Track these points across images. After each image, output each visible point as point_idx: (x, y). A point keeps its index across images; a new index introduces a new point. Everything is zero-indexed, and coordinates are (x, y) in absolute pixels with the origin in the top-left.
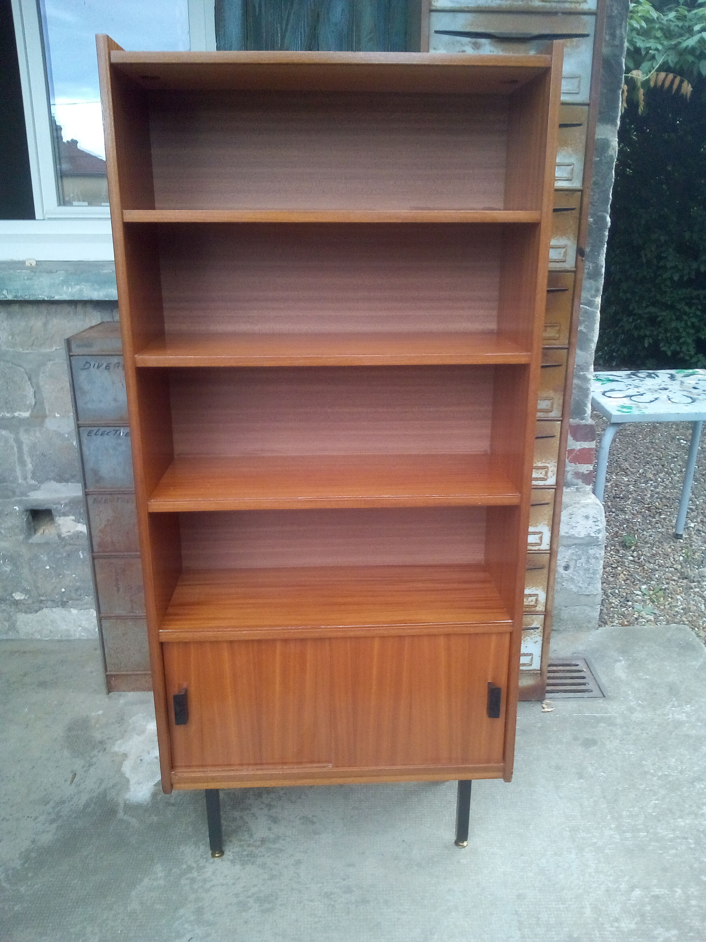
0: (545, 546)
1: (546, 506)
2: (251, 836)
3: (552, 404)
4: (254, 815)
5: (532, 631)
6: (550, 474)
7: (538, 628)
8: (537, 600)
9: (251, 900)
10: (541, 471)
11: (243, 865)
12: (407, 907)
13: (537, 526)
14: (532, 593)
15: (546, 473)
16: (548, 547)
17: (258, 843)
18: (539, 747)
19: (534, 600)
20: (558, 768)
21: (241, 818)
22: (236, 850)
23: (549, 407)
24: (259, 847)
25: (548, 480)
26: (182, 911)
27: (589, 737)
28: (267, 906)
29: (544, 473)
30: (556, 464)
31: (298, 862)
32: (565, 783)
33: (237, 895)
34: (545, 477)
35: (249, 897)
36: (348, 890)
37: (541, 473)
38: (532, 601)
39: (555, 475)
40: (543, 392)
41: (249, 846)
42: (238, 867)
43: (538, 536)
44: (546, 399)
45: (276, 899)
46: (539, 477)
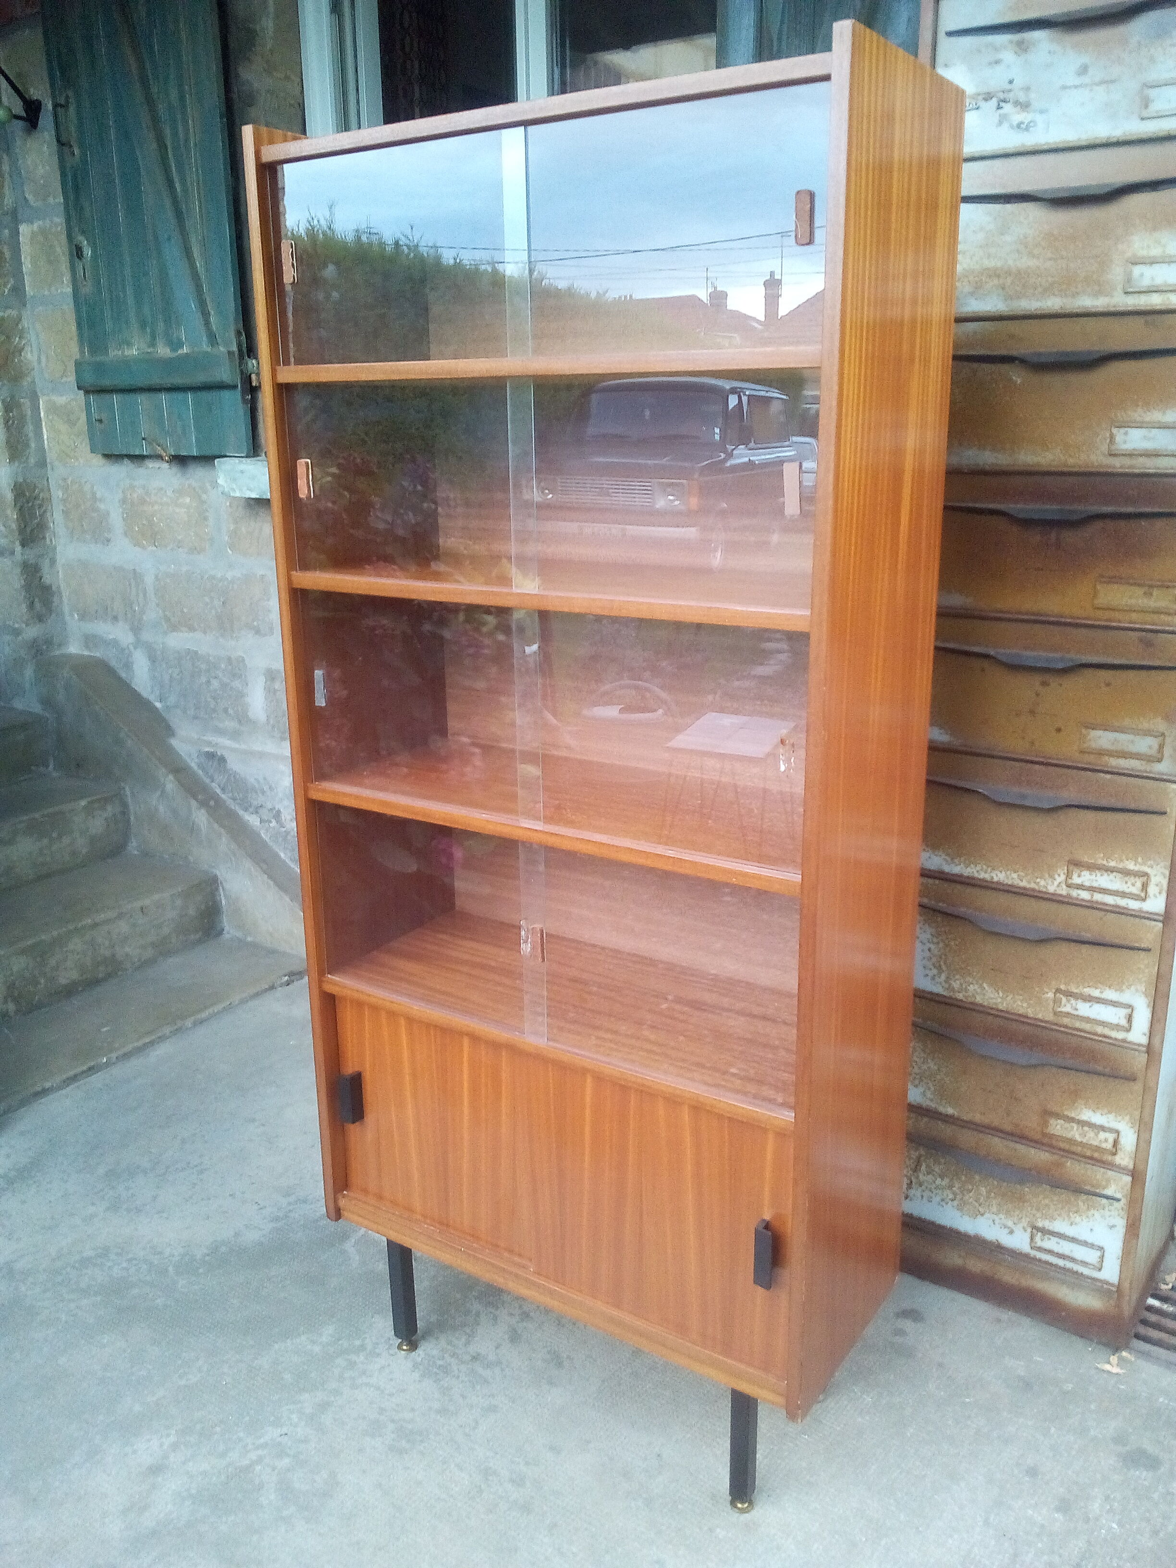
0: (1138, 1034)
1: (1142, 954)
2: (468, 1343)
3: (1161, 747)
4: (495, 1318)
5: (1104, 1201)
6: (1152, 889)
7: (1118, 1200)
8: (1116, 1143)
9: (391, 1427)
10: (1132, 879)
11: (423, 1376)
12: (574, 1550)
13: (1122, 991)
14: (1106, 1125)
15: (1145, 887)
16: (1144, 1040)
17: (467, 1358)
18: (1030, 1423)
19: (1111, 1140)
20: (1033, 1472)
21: (478, 1314)
22: (435, 1352)
23: (1154, 752)
24: (463, 1362)
25: (1148, 901)
26: (306, 1396)
27: (1150, 1449)
28: (404, 1443)
29: (1139, 884)
30: (1167, 873)
31: (493, 1409)
32: (1020, 1502)
33: (382, 1411)
34: (1143, 895)
35: (393, 1421)
36: (518, 1481)
37: (1133, 885)
38: (1106, 1140)
39: (1164, 895)
40: (1141, 719)
41: (454, 1355)
42: (416, 1375)
43: (1123, 1012)
44: (1148, 733)
45: (422, 1441)
46: (1127, 891)
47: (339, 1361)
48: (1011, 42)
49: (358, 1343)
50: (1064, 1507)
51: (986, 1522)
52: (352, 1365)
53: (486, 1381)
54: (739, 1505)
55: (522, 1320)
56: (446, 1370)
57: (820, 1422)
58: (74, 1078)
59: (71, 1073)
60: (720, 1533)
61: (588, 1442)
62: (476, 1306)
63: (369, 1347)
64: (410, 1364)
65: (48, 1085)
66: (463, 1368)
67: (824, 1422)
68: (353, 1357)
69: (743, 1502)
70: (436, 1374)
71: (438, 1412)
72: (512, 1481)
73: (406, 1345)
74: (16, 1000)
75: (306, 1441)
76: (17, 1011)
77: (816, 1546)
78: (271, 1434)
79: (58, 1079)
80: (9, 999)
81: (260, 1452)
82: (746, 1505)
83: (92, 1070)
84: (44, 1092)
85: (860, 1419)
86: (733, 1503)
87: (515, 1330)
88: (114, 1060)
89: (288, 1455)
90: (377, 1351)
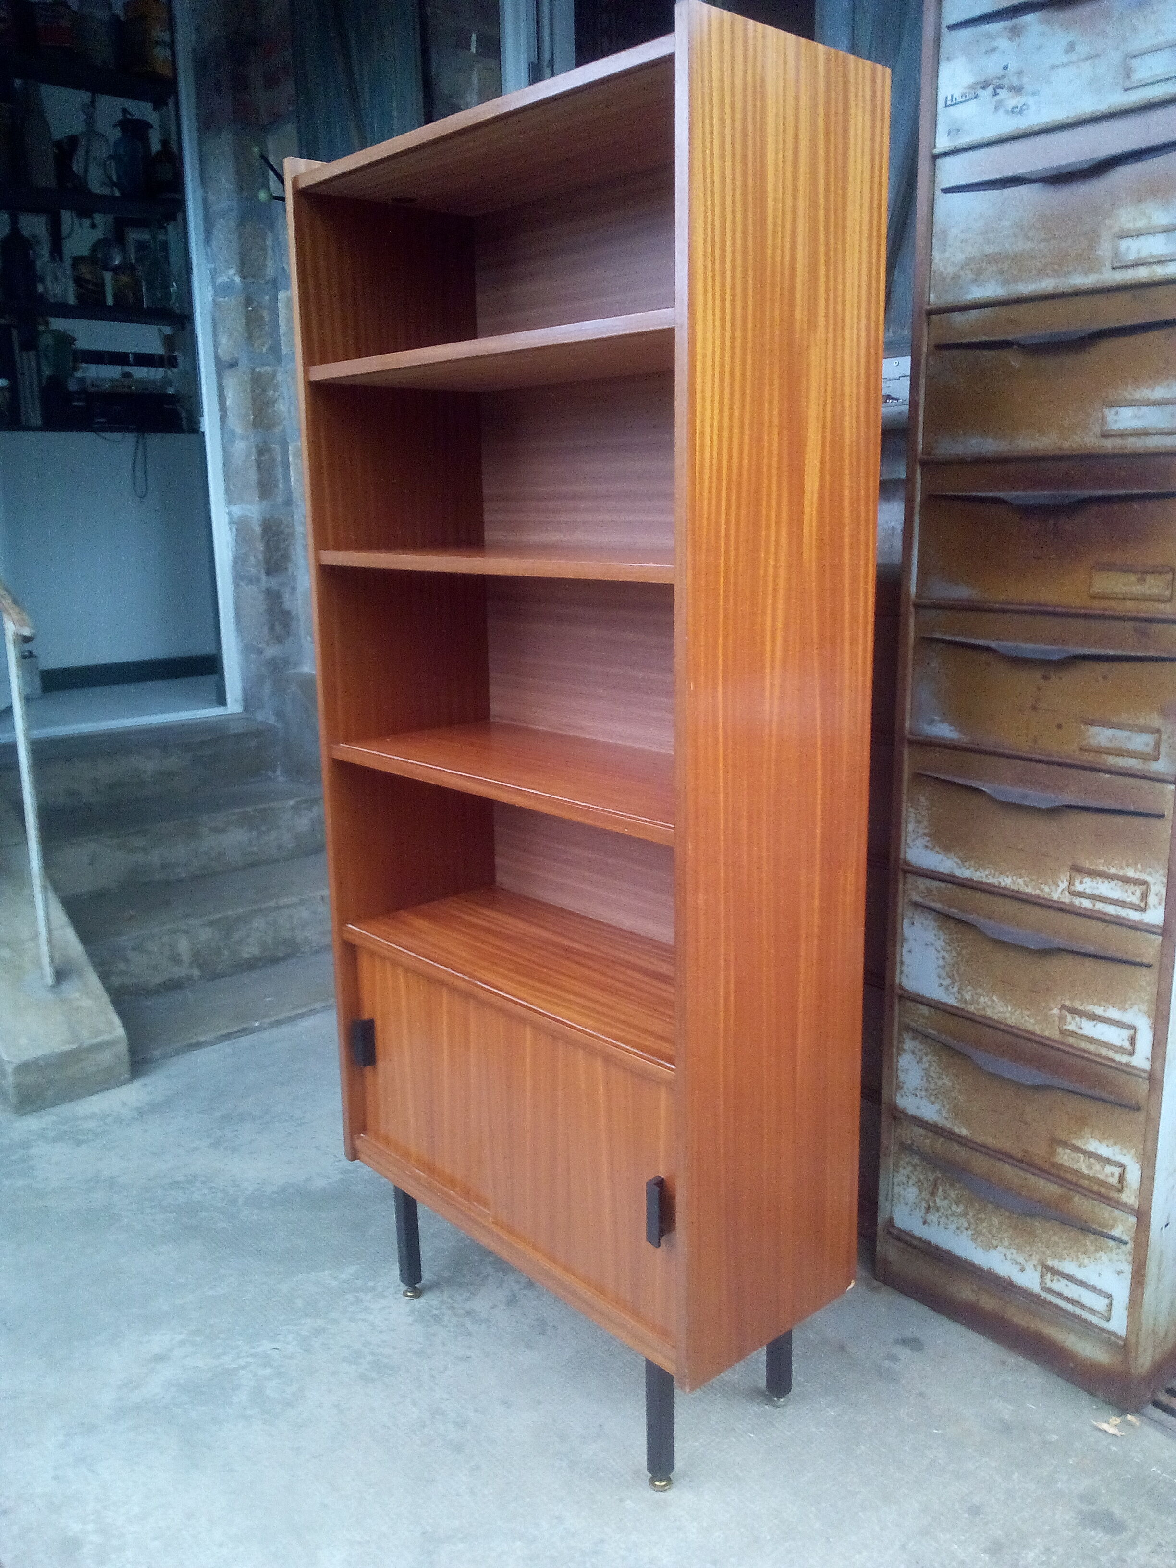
0: (1141, 1059)
1: (1145, 971)
2: (468, 1299)
3: (1157, 744)
4: (502, 1282)
5: (1111, 1243)
6: (1152, 899)
7: (1126, 1243)
8: (1122, 1178)
9: (370, 1358)
10: (1132, 888)
11: (416, 1320)
12: (486, 1492)
13: (1125, 1010)
14: (1112, 1158)
15: (1144, 896)
16: (1146, 1066)
17: (462, 1312)
19: (1117, 1176)
21: (487, 1277)
22: (434, 1303)
23: (1149, 750)
24: (456, 1315)
25: (1148, 911)
26: (308, 1321)
28: (374, 1375)
29: (1138, 894)
30: (1165, 880)
31: (466, 1359)
33: (368, 1343)
34: (1143, 905)
35: (372, 1354)
36: (461, 1425)
37: (1133, 894)
38: (1112, 1175)
39: (1163, 904)
40: (1138, 714)
41: (451, 1308)
42: (410, 1319)
43: (1126, 1033)
44: (1142, 730)
45: (391, 1375)
46: (1128, 900)
47: (350, 1297)
48: (1005, 29)
49: (371, 1284)
50: (995, 1549)
51: (903, 1547)
52: (358, 1301)
53: (469, 1334)
54: (657, 1483)
55: (525, 1288)
56: (437, 1319)
57: (773, 1425)
58: (227, 1037)
59: (225, 1032)
60: (629, 1504)
61: (539, 1403)
62: (490, 1270)
63: (380, 1289)
64: (408, 1309)
65: (202, 1039)
66: (455, 1319)
67: (777, 1425)
68: (361, 1295)
69: (660, 1480)
70: (428, 1321)
71: (415, 1353)
72: (456, 1423)
73: (411, 1292)
74: (200, 967)
75: (291, 1357)
76: (201, 977)
77: (717, 1534)
78: (266, 1346)
79: (211, 1036)
80: (195, 965)
81: (249, 1360)
82: (663, 1484)
83: (245, 1031)
84: (198, 1045)
85: (814, 1429)
86: (652, 1481)
87: (514, 1295)
88: (265, 1025)
89: (271, 1366)
90: (385, 1293)
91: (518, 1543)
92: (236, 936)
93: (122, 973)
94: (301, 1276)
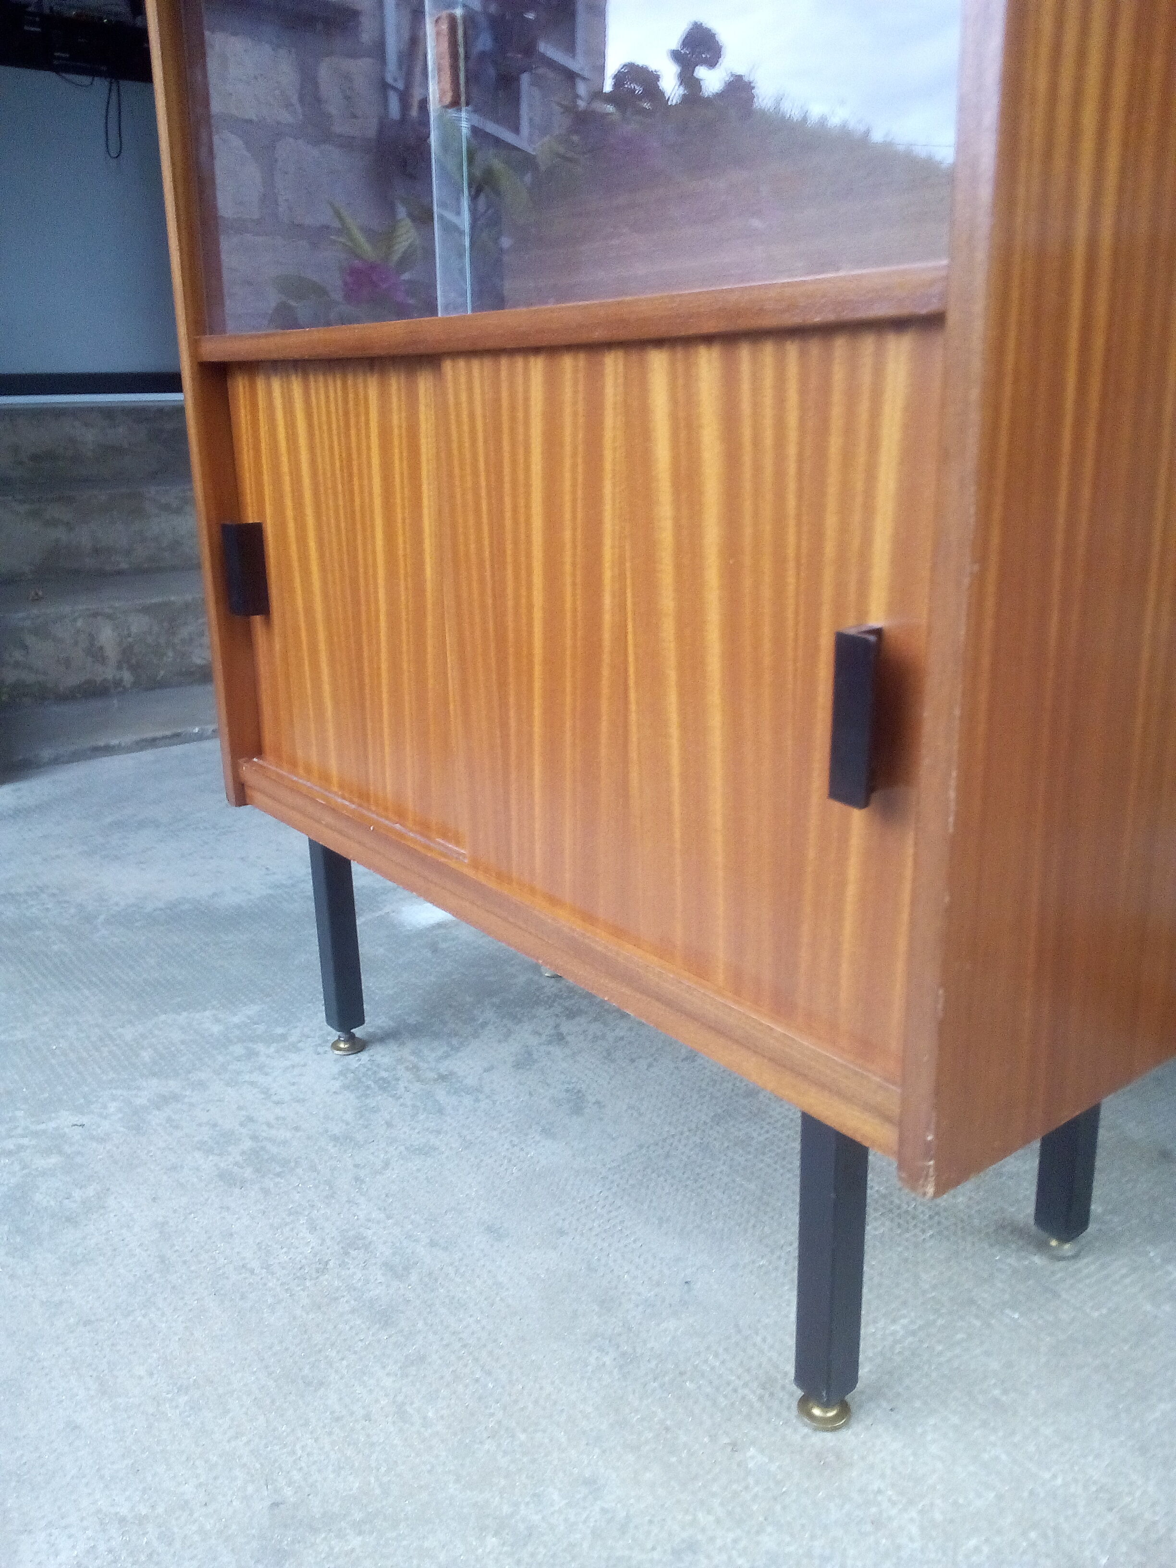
47: (238, 1049)
49: (280, 1031)
52: (251, 1054)
53: (441, 1111)
54: (817, 1412)
55: (550, 1043)
56: (385, 1085)
57: (1056, 1295)
58: (153, 743)
59: (149, 735)
60: (753, 1457)
61: (562, 1233)
62: (490, 1014)
63: (293, 1039)
64: (336, 1069)
65: (114, 742)
66: (417, 1087)
67: (1064, 1295)
68: (260, 1047)
69: (826, 1406)
70: (368, 1087)
71: (335, 1138)
72: (388, 1267)
73: (345, 1041)
74: (133, 668)
75: (102, 1140)
76: (135, 684)
77: (973, 1542)
78: (65, 1119)
79: (128, 739)
80: (125, 665)
82: (831, 1414)
83: (177, 738)
84: (108, 750)
85: (1148, 1307)
86: (804, 1405)
87: (530, 1054)
88: (210, 732)
89: (60, 1152)
90: (300, 1045)
91: (492, 1541)
92: (184, 632)
93: (17, 665)
94: (163, 1017)
